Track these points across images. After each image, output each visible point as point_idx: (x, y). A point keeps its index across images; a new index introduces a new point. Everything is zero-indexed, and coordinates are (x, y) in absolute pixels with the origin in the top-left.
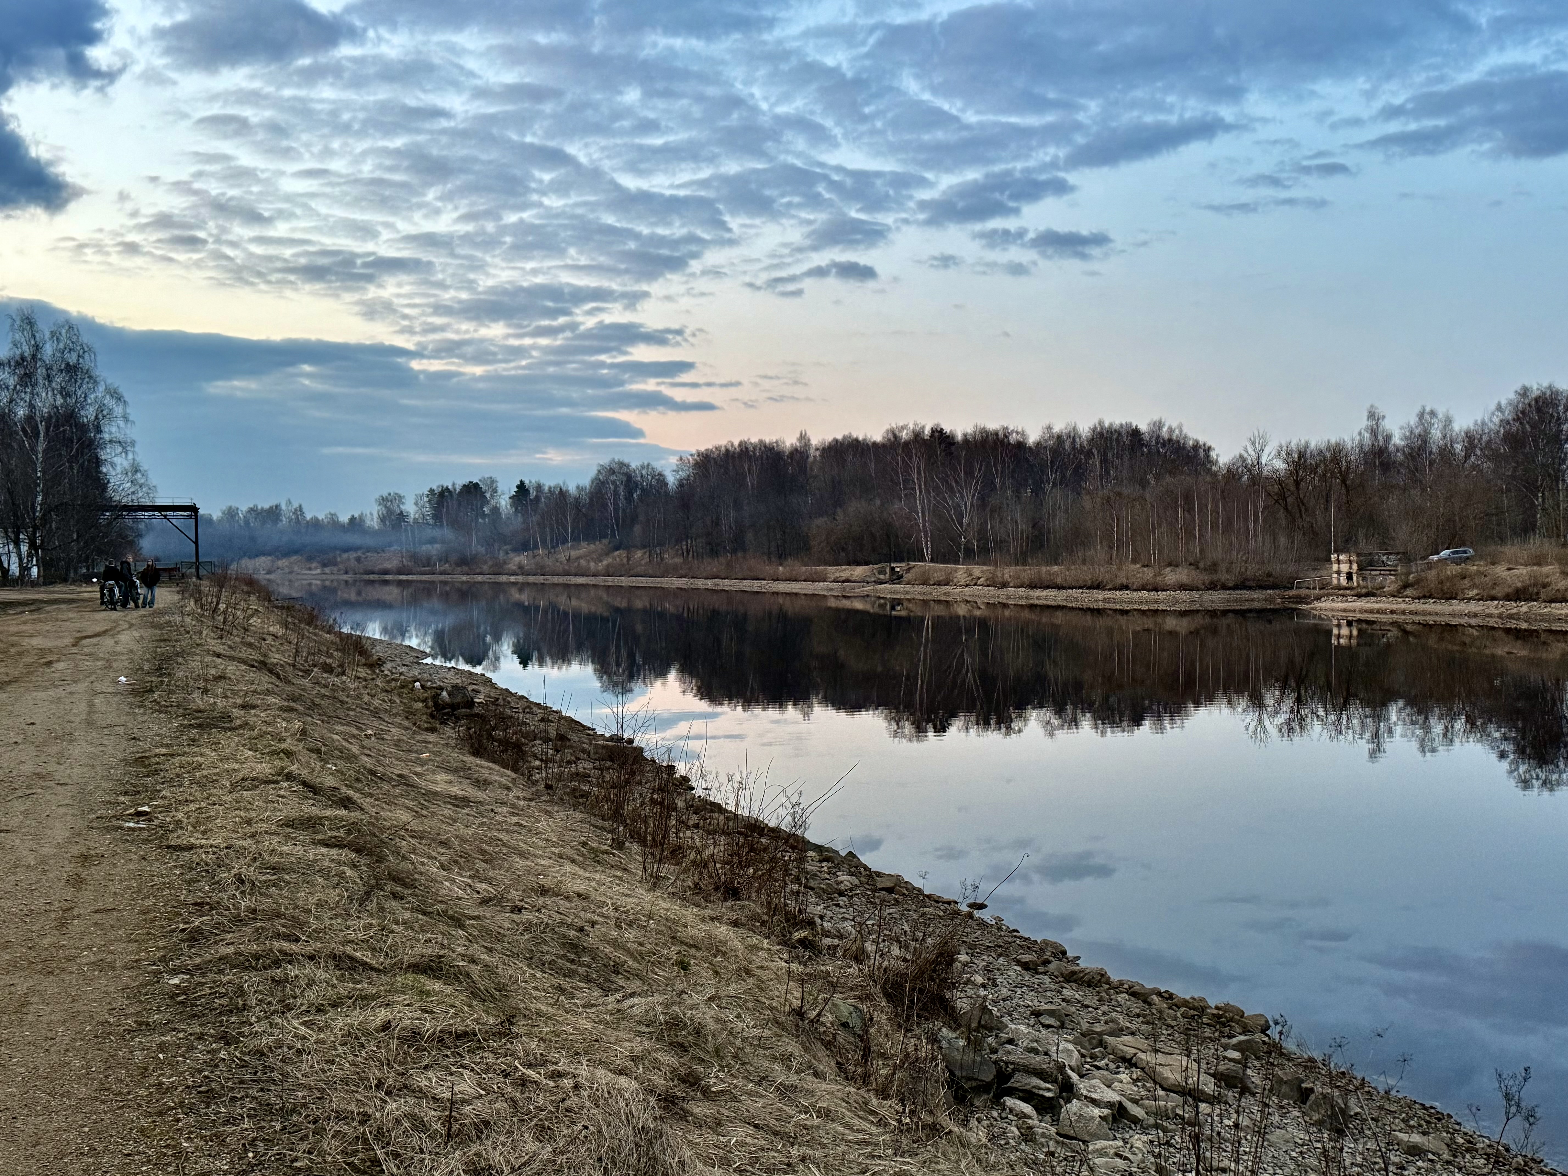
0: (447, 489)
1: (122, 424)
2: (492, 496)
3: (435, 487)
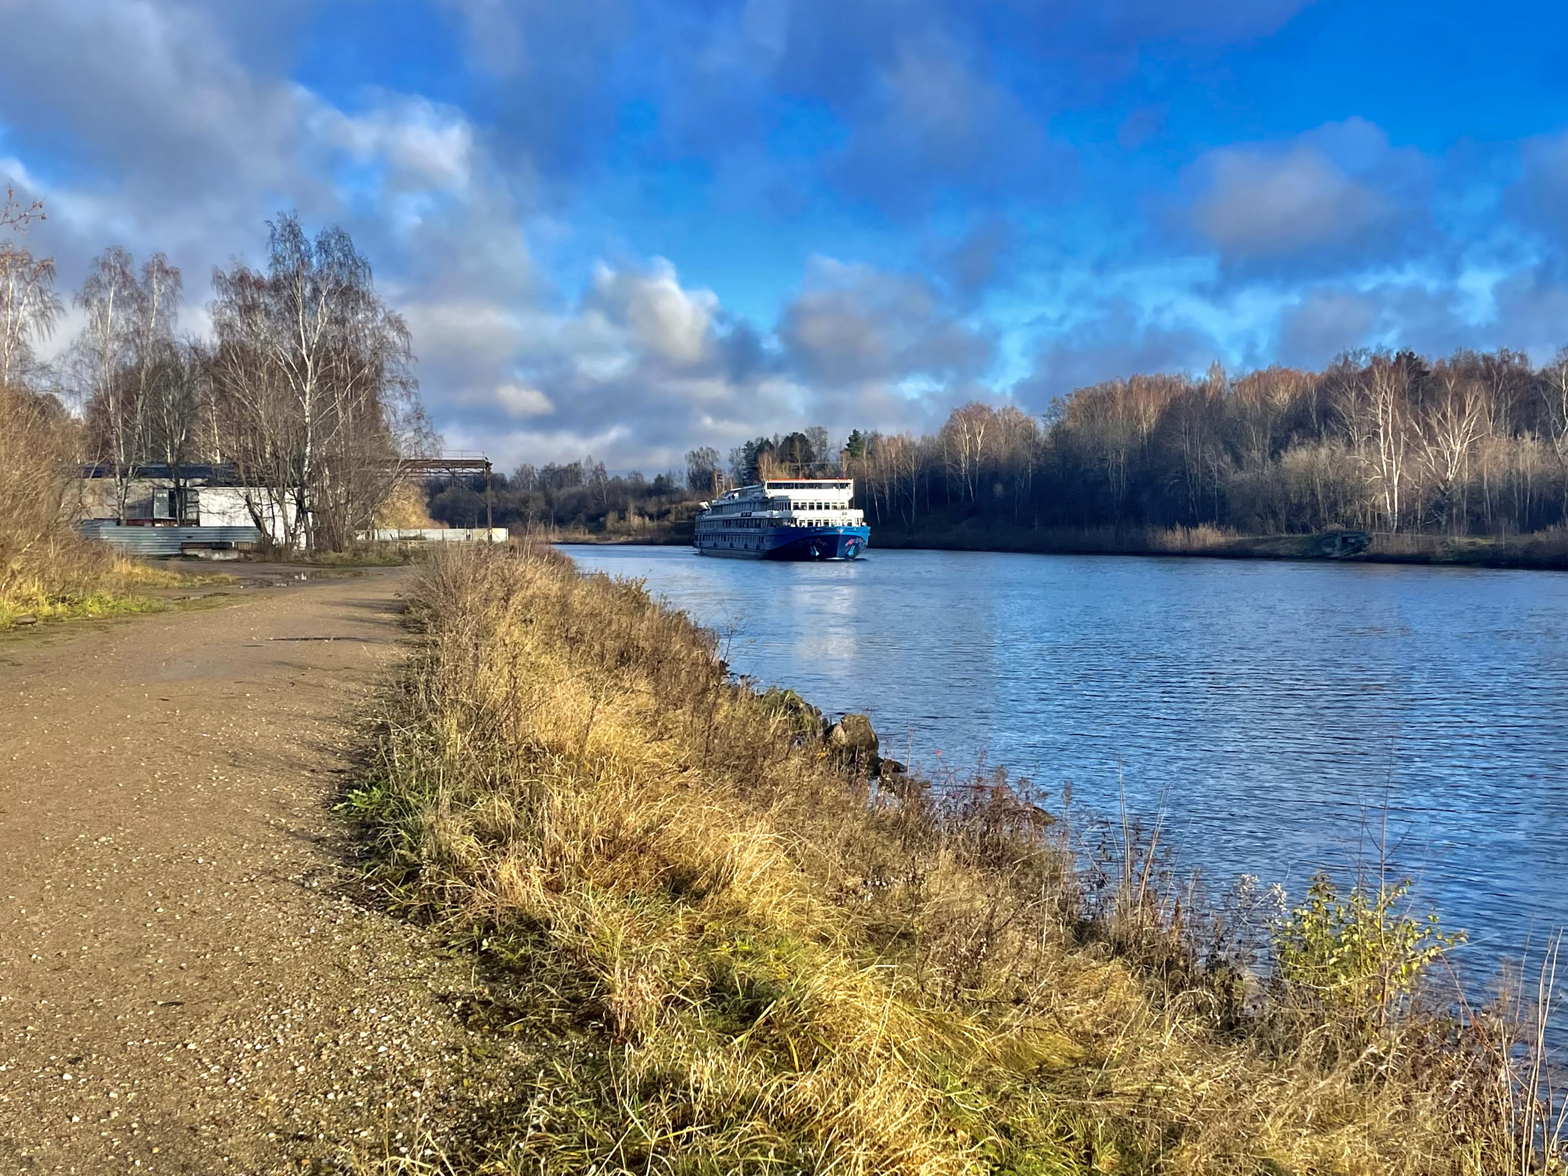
0: (767, 441)
1: (403, 360)
2: (820, 450)
3: (753, 441)
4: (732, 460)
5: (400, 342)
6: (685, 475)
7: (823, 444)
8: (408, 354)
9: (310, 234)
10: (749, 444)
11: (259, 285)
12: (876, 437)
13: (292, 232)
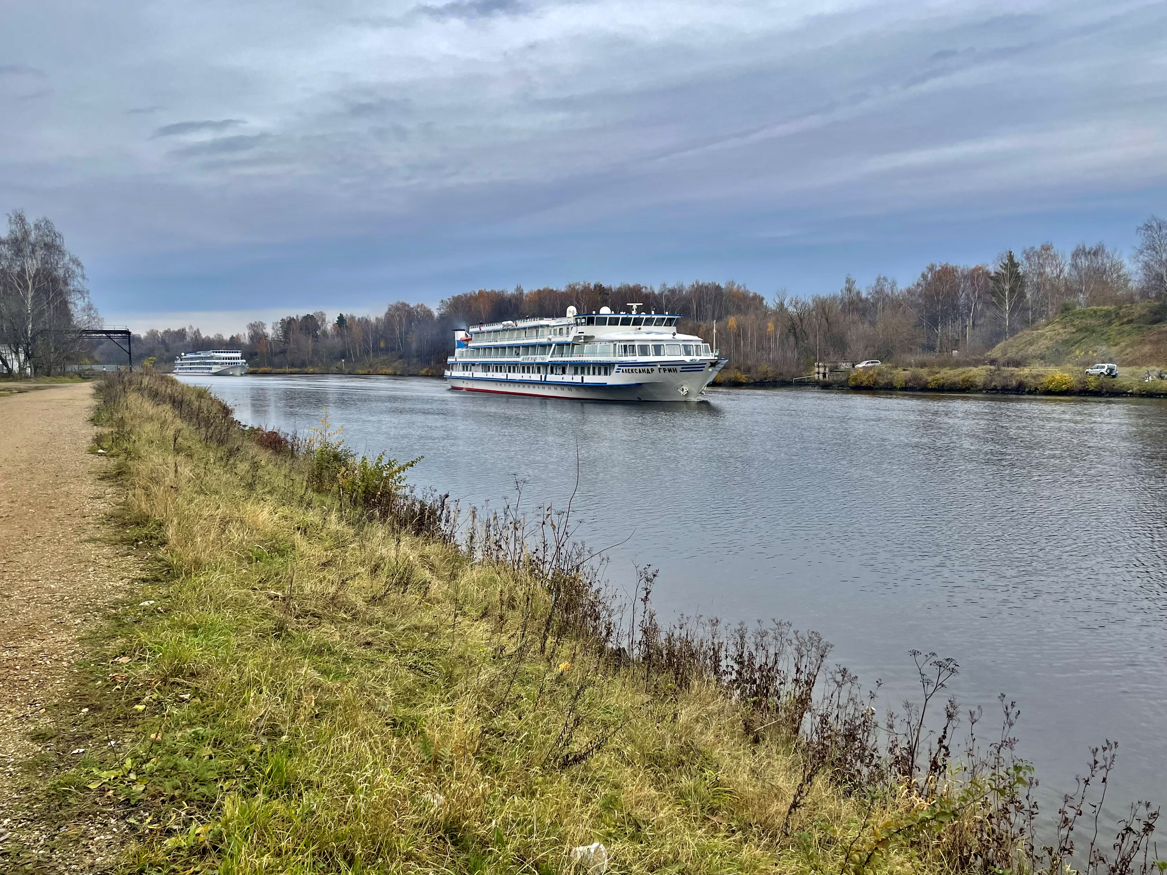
0: (293, 319)
1: (80, 280)
2: (322, 324)
3: (285, 318)
4: (273, 328)
5: (78, 271)
6: (247, 335)
7: (324, 320)
8: (83, 277)
9: (31, 221)
12: (352, 318)
13: (21, 219)
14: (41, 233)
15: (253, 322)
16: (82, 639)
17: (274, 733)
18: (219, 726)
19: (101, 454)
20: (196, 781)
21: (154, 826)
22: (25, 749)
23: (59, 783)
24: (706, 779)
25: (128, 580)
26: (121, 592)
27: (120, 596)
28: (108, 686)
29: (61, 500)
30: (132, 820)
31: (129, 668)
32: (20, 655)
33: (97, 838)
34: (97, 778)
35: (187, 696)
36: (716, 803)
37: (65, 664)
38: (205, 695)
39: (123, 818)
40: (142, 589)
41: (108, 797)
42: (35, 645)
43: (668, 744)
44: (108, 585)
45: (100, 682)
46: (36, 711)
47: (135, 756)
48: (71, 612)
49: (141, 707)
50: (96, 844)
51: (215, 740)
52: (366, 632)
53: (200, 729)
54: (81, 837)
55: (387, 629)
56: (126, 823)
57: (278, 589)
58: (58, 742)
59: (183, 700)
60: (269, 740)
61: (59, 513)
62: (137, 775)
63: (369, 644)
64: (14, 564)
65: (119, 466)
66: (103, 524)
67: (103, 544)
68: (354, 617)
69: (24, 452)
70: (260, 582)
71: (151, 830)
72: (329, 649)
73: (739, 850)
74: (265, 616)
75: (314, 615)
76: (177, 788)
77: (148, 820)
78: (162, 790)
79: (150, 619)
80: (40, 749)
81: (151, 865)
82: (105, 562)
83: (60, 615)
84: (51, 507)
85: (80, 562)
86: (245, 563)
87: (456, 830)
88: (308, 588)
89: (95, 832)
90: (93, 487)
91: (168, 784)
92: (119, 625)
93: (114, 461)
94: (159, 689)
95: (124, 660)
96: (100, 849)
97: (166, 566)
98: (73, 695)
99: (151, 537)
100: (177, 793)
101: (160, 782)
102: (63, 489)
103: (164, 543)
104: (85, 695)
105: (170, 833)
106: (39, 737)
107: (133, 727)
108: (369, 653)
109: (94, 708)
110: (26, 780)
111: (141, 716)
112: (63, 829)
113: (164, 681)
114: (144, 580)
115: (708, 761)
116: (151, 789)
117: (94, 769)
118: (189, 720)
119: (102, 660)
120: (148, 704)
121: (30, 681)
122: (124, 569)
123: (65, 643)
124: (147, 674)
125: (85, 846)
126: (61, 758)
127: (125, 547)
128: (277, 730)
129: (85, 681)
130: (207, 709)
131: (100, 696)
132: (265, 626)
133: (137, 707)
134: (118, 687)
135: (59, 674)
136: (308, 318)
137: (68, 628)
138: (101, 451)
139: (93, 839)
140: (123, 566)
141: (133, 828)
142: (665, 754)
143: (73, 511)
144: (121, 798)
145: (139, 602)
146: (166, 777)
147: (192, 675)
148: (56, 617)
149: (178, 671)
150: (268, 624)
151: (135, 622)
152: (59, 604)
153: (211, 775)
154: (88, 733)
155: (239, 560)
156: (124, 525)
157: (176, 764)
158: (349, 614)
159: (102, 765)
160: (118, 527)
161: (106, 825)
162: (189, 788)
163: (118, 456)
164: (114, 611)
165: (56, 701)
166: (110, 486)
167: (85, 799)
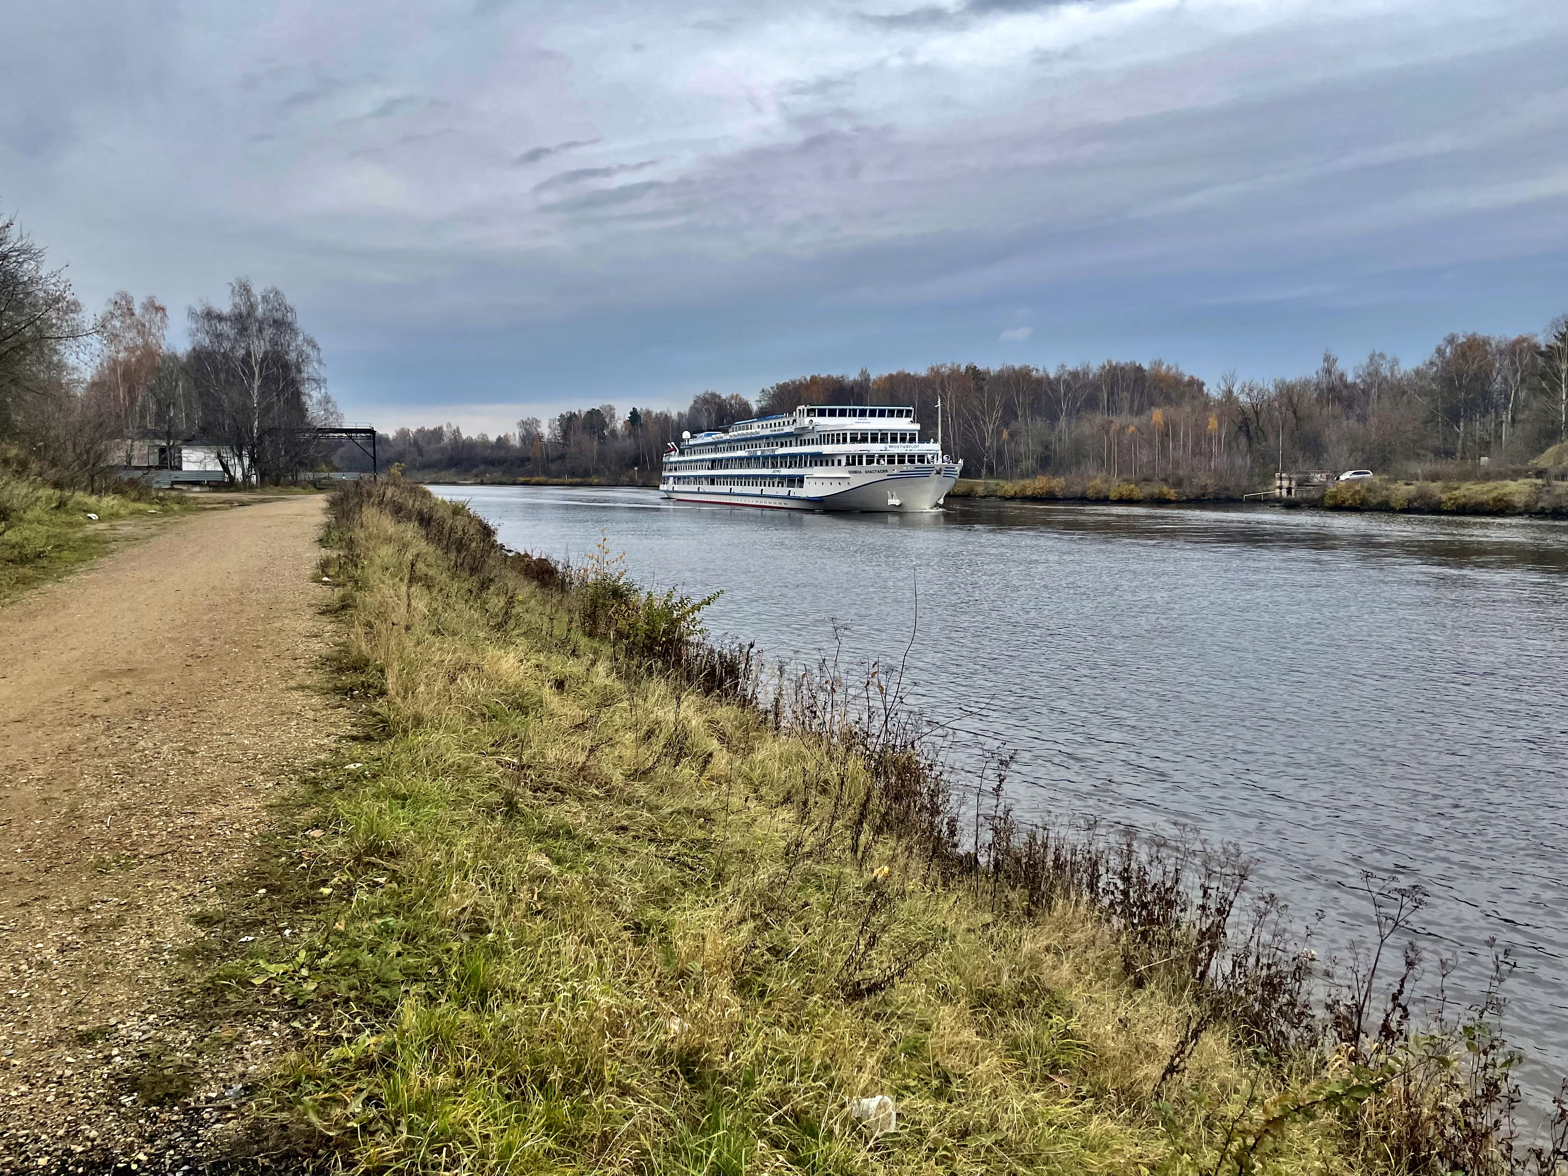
0: (574, 415)
1: (316, 365)
2: (610, 421)
3: (564, 413)
4: (550, 427)
5: (313, 354)
6: (517, 435)
7: (613, 416)
8: (320, 362)
9: (257, 291)
10: (562, 416)
11: (220, 318)
12: (649, 413)
13: (245, 289)
14: (270, 307)
15: (525, 419)
16: (271, 806)
17: (478, 929)
18: (414, 918)
19: (325, 583)
20: (377, 981)
21: (322, 1033)
22: (186, 934)
23: (218, 975)
24: (1051, 1027)
25: (335, 737)
26: (325, 751)
27: (323, 757)
28: (292, 863)
29: (271, 638)
30: (296, 1024)
31: (321, 843)
32: (196, 823)
33: (253, 1044)
34: (264, 971)
35: (382, 880)
36: (1062, 1059)
37: (247, 835)
38: (404, 880)
39: (287, 1021)
40: (349, 749)
41: (274, 995)
42: (216, 811)
43: (1005, 978)
44: (311, 743)
45: (284, 859)
46: (206, 889)
47: (310, 949)
48: (263, 774)
49: (326, 891)
50: (253, 1049)
51: (408, 934)
52: (620, 813)
53: (390, 920)
54: (236, 1040)
55: (650, 810)
56: (290, 1027)
57: (514, 755)
58: (225, 928)
59: (377, 884)
60: (472, 938)
61: (266, 653)
62: (310, 970)
63: (624, 829)
64: (205, 714)
65: (343, 599)
66: (316, 668)
67: (312, 693)
68: (609, 794)
69: (236, 580)
70: (493, 745)
71: (317, 1037)
72: (568, 832)
73: (1085, 1122)
74: (492, 787)
75: (556, 789)
76: (351, 988)
77: (315, 1025)
78: (336, 990)
79: (354, 785)
80: (203, 934)
81: (309, 1077)
82: (311, 715)
83: (250, 776)
84: (258, 647)
85: (283, 713)
86: (479, 720)
87: (694, 1064)
88: (551, 755)
89: (253, 1035)
90: (311, 623)
91: (344, 984)
92: (317, 792)
93: (339, 592)
94: (349, 869)
95: (317, 833)
96: (255, 1056)
97: (382, 721)
98: (251, 873)
99: (369, 686)
100: (352, 994)
101: (336, 980)
102: (275, 625)
103: (383, 693)
104: (264, 873)
105: (337, 1041)
106: (203, 920)
107: (314, 914)
108: (622, 841)
109: (272, 890)
110: (184, 969)
111: (326, 901)
112: (215, 1030)
113: (358, 859)
114: (354, 738)
115: (1057, 1003)
116: (325, 988)
117: (261, 962)
118: (381, 909)
119: (291, 833)
120: (336, 887)
121: (205, 854)
122: (332, 724)
123: (250, 811)
124: (339, 851)
125: (240, 1051)
126: (226, 946)
127: (338, 697)
128: (484, 925)
129: (268, 857)
130: (404, 897)
131: (282, 875)
132: (490, 800)
133: (322, 889)
134: (304, 865)
135: (239, 847)
136: (593, 413)
137: (257, 793)
138: (325, 579)
139: (249, 1043)
140: (332, 720)
141: (296, 1033)
142: (999, 991)
143: (283, 652)
144: (288, 997)
145: (344, 764)
146: (344, 975)
147: (391, 854)
148: (245, 779)
149: (373, 849)
150: (494, 797)
151: (336, 789)
152: (251, 764)
153: (397, 976)
154: (260, 918)
155: (471, 717)
156: (340, 670)
157: (357, 960)
158: (601, 790)
159: (273, 957)
160: (332, 672)
161: (266, 1028)
162: (368, 989)
163: (344, 585)
164: (313, 774)
165: (229, 879)
166: (331, 622)
167: (245, 996)
